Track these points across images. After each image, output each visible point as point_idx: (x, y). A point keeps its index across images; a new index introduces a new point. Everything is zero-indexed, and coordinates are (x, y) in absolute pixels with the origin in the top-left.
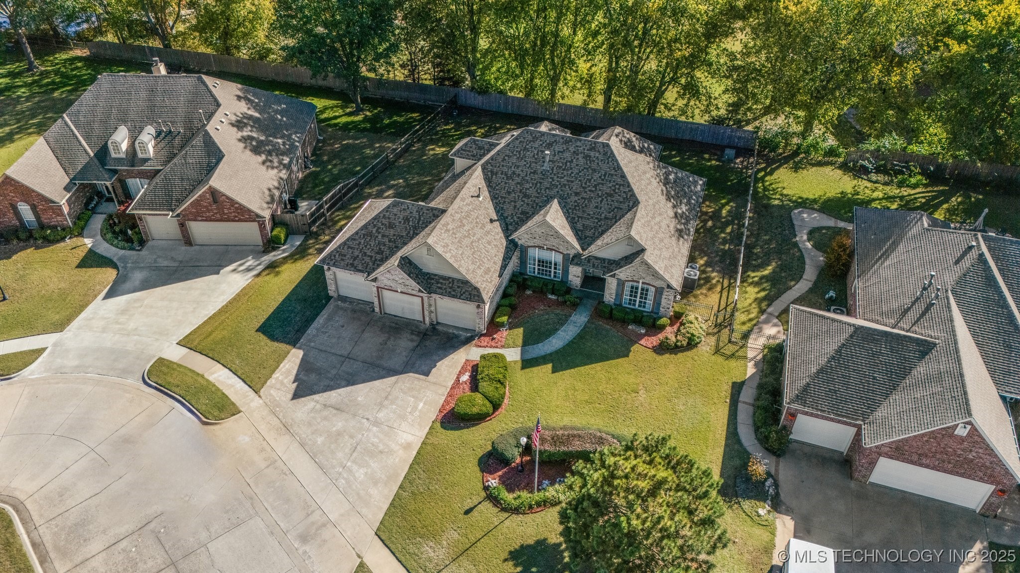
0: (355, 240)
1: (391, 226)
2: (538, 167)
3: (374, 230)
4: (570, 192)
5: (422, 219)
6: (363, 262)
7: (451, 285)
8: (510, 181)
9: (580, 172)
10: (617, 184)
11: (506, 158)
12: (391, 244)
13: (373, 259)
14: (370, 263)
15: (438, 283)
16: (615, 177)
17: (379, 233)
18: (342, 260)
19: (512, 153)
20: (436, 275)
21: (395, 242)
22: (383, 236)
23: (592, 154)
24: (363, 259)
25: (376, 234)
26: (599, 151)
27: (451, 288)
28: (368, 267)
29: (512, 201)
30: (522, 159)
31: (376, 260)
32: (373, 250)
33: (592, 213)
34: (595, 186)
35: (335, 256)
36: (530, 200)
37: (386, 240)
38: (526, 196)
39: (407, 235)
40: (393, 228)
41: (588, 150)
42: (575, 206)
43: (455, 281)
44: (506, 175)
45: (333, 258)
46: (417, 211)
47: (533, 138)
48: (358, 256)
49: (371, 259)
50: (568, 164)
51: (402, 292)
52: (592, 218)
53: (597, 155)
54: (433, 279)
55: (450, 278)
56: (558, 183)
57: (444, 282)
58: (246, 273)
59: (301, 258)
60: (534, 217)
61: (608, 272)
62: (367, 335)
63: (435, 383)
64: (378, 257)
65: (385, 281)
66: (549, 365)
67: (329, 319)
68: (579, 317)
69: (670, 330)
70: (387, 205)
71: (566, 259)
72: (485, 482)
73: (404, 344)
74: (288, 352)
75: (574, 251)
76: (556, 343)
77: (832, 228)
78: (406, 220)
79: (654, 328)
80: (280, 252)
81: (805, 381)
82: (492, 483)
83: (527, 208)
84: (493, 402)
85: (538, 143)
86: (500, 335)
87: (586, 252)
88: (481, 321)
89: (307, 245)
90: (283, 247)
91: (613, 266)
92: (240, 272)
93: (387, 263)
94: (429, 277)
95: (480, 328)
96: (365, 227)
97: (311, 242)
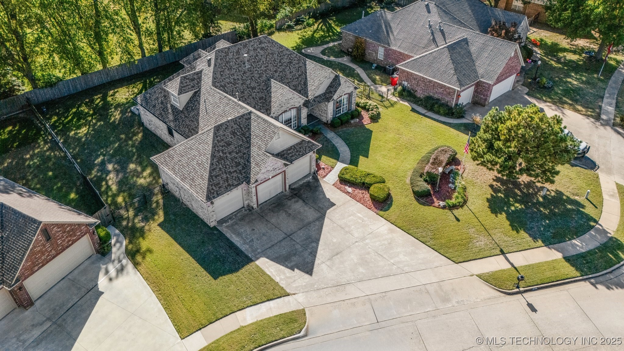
0: (215, 169)
1: (229, 144)
2: (244, 69)
3: (221, 154)
4: (272, 72)
5: (242, 126)
6: (234, 178)
7: (296, 150)
8: (237, 85)
9: (266, 59)
10: (288, 55)
11: (222, 73)
12: (239, 154)
13: (238, 172)
14: (239, 175)
15: (288, 154)
16: (284, 52)
17: (226, 153)
18: (220, 187)
19: (222, 68)
20: (283, 151)
21: (240, 152)
22: (230, 153)
23: (263, 45)
24: (233, 176)
25: (225, 156)
26: (265, 42)
27: (297, 152)
28: (241, 179)
29: (249, 96)
30: (231, 69)
31: (240, 171)
32: (232, 166)
33: (291, 77)
34: (280, 62)
35: (213, 189)
36: (257, 89)
37: (234, 154)
38: (253, 88)
39: (243, 142)
40: (231, 144)
41: (259, 45)
42: (281, 78)
43: (296, 146)
44: (231, 83)
45: (212, 191)
46: (235, 124)
47: (225, 53)
48: (227, 177)
49: (237, 173)
50: (257, 58)
51: (272, 177)
52: (293, 79)
53: (266, 45)
54: (284, 154)
55: (291, 147)
56: (262, 72)
57: (291, 151)
58: (125, 272)
59: (142, 233)
60: (270, 97)
61: (328, 100)
62: (273, 220)
63: (344, 204)
64: (240, 168)
65: (261, 177)
66: (361, 157)
67: (239, 234)
68: (330, 135)
69: (363, 113)
70: (211, 134)
71: (299, 110)
72: (439, 207)
73: (297, 206)
74: (257, 266)
75: (303, 101)
76: (344, 149)
77: (326, 49)
78: (234, 133)
79: (359, 116)
80: (118, 245)
81: (455, 78)
82: (442, 203)
83: (261, 95)
84: (384, 182)
85: (231, 55)
86: (322, 165)
87: (310, 97)
88: (314, 163)
89: (127, 227)
90: (113, 241)
91: (327, 96)
92: (117, 276)
93: (253, 165)
94: (280, 155)
95: (314, 168)
96: (213, 156)
97: (124, 223)
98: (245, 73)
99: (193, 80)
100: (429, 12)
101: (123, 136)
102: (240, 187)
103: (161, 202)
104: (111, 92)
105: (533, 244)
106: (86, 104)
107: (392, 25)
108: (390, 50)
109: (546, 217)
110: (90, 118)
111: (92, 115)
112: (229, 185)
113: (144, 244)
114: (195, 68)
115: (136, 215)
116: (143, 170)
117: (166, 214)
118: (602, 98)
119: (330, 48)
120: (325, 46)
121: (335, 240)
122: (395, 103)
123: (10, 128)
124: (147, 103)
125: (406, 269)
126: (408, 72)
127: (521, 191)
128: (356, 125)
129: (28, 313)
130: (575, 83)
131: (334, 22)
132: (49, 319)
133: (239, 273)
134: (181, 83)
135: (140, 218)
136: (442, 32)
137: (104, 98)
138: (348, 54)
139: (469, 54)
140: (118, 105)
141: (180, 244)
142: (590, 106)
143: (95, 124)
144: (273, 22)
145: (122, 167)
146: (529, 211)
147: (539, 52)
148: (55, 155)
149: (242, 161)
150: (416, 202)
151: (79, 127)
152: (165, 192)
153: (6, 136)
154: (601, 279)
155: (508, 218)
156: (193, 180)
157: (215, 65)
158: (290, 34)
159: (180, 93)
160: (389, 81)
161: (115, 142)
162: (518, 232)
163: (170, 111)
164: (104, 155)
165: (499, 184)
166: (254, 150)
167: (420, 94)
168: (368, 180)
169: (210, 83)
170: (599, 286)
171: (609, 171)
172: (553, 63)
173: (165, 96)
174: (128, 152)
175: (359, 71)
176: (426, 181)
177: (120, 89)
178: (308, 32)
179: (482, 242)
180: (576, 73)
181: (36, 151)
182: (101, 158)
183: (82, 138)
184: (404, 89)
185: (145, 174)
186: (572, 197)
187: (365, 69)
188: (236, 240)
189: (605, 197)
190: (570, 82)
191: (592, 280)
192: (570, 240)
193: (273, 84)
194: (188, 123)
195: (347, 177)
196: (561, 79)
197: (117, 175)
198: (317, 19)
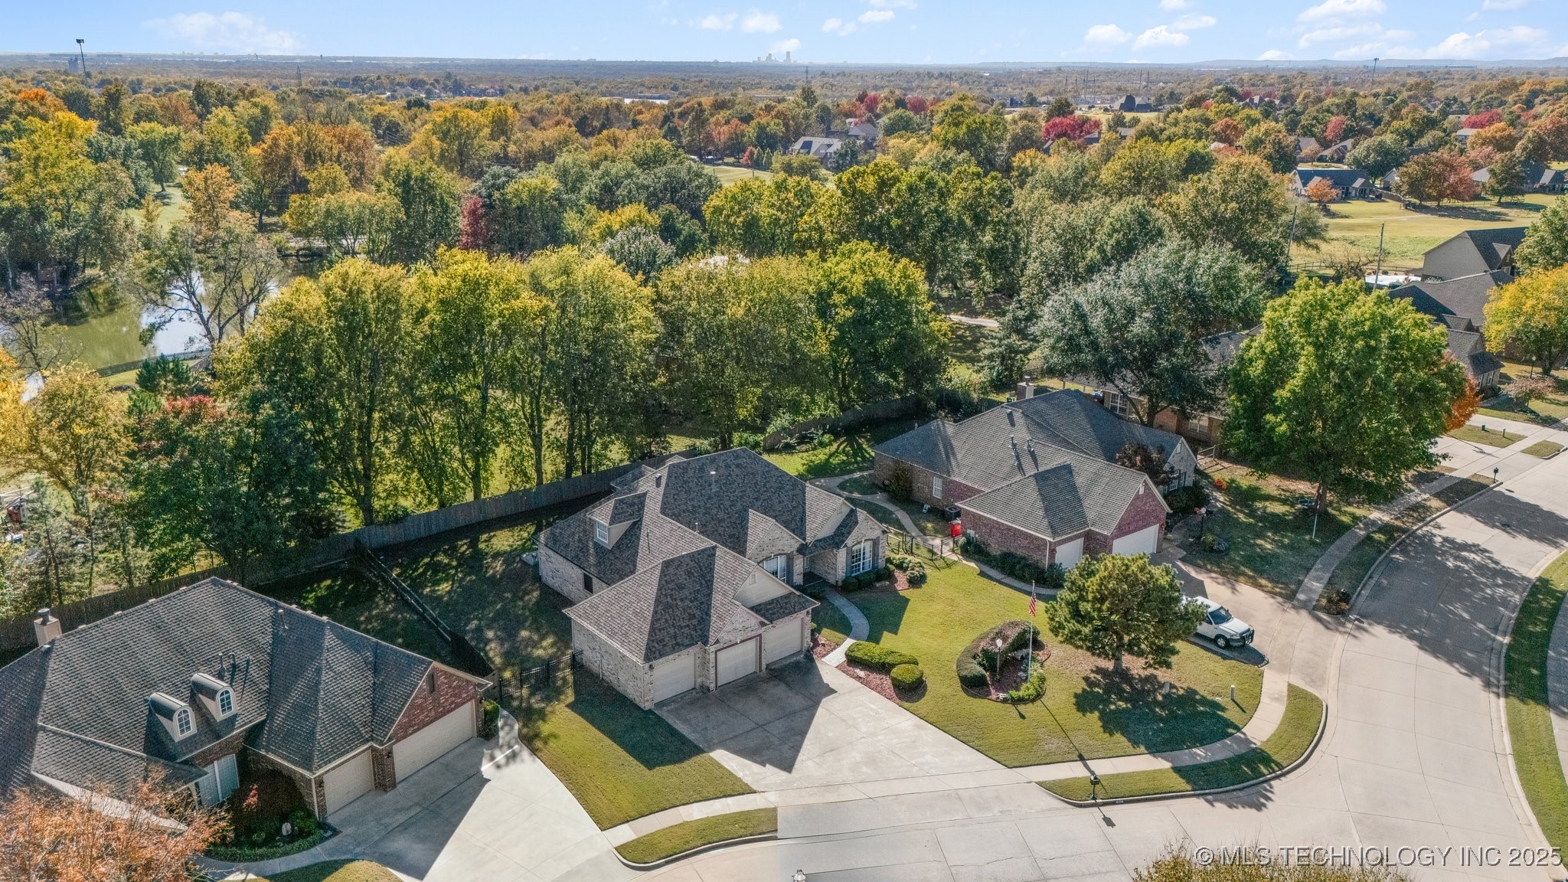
0: (659, 620)
2: (709, 492)
3: (669, 600)
4: (751, 500)
5: (702, 565)
6: (685, 635)
7: (779, 606)
8: (697, 514)
9: (744, 480)
11: (676, 497)
12: (695, 603)
13: (692, 627)
14: (692, 632)
15: (769, 610)
16: (772, 472)
17: (676, 600)
18: (664, 646)
19: (677, 490)
20: (760, 605)
21: (696, 599)
22: (682, 600)
23: (740, 461)
24: (683, 633)
25: (675, 603)
26: (744, 457)
27: (781, 608)
28: (695, 637)
29: (713, 531)
30: (690, 492)
32: (683, 619)
33: (780, 508)
34: (764, 486)
35: (654, 646)
36: (726, 523)
37: (687, 602)
39: (701, 586)
40: (684, 588)
41: (735, 460)
42: (764, 509)
43: (780, 600)
44: (689, 510)
45: (653, 649)
46: (692, 561)
47: (683, 468)
48: (675, 633)
50: (729, 478)
51: (742, 642)
52: (784, 512)
53: (745, 461)
54: (761, 609)
55: (773, 600)
56: (735, 498)
57: (773, 606)
58: (518, 759)
59: (542, 715)
60: (746, 534)
61: (838, 546)
62: (739, 706)
63: (850, 692)
64: (694, 622)
65: (725, 637)
66: (886, 634)
67: (686, 721)
68: (839, 601)
69: (898, 574)
70: (658, 572)
71: (790, 559)
72: (997, 700)
73: (778, 690)
74: (712, 759)
75: (797, 545)
76: (860, 622)
77: (846, 481)
78: (689, 574)
79: (889, 576)
80: (507, 728)
81: (1045, 522)
82: (1002, 696)
83: (731, 531)
84: (916, 663)
85: (691, 473)
86: (822, 640)
87: (809, 540)
88: (808, 633)
89: (519, 707)
90: (500, 723)
91: (837, 539)
92: (507, 763)
93: (714, 618)
94: (756, 609)
95: (808, 642)
96: (658, 601)
97: (515, 703)
98: (710, 498)
99: (632, 505)
100: (1013, 424)
101: (508, 595)
102: (692, 650)
103: (570, 679)
104: (484, 537)
105: (1131, 750)
106: (445, 552)
107: (954, 443)
108: (952, 482)
109: (1162, 719)
110: (453, 572)
111: (456, 568)
112: (677, 644)
113: (545, 728)
114: (636, 490)
115: (532, 694)
116: (543, 638)
117: (577, 693)
118: (1308, 570)
119: (856, 481)
120: (847, 477)
121: (830, 734)
122: (955, 563)
123: (328, 582)
124: (555, 541)
125: (933, 771)
126: (974, 515)
127: (1132, 686)
128: (883, 590)
129: (390, 795)
130: (1269, 546)
131: (868, 441)
132: (417, 804)
133: (685, 764)
134: (615, 508)
135: (538, 697)
136: (1033, 455)
137: (474, 544)
138: (884, 488)
139: (1073, 488)
140: (497, 555)
141: (599, 729)
142: (1284, 579)
143: (462, 579)
144: (760, 438)
145: (509, 633)
146: (1138, 711)
147: (1222, 499)
148: (404, 618)
149: (698, 613)
150: (963, 694)
151: (437, 583)
152: (576, 665)
153: (324, 593)
154: (1223, 796)
155: (1100, 719)
156: (626, 635)
157: (667, 485)
158: (788, 457)
159: (612, 522)
160: (948, 531)
161: (494, 603)
162: (1111, 734)
163: (592, 551)
164: (480, 620)
165: (1099, 677)
166: (717, 599)
167: (995, 550)
168: (890, 659)
169: (658, 510)
170: (1217, 804)
171: (1284, 669)
172: (1241, 516)
173: (585, 531)
174: (517, 616)
175: (901, 515)
176: (980, 664)
177: (498, 533)
178: (821, 456)
179: (1054, 744)
180: (1275, 533)
181: (374, 612)
182: (475, 622)
183: (442, 596)
184: (969, 542)
185: (544, 644)
186: (1210, 698)
187: (910, 513)
188: (680, 726)
189: (1264, 699)
190: (1260, 546)
191: (1210, 797)
192: (1189, 748)
193: (751, 516)
194: (619, 566)
195: (859, 654)
196: (1246, 540)
197: (502, 645)
198: (837, 436)
